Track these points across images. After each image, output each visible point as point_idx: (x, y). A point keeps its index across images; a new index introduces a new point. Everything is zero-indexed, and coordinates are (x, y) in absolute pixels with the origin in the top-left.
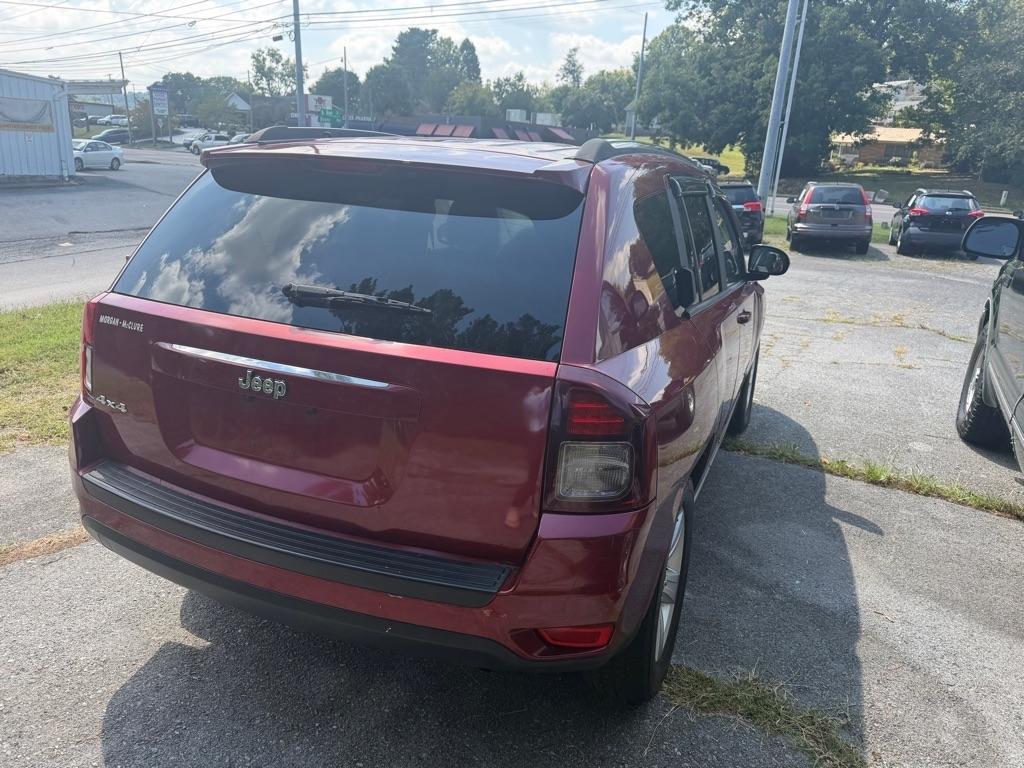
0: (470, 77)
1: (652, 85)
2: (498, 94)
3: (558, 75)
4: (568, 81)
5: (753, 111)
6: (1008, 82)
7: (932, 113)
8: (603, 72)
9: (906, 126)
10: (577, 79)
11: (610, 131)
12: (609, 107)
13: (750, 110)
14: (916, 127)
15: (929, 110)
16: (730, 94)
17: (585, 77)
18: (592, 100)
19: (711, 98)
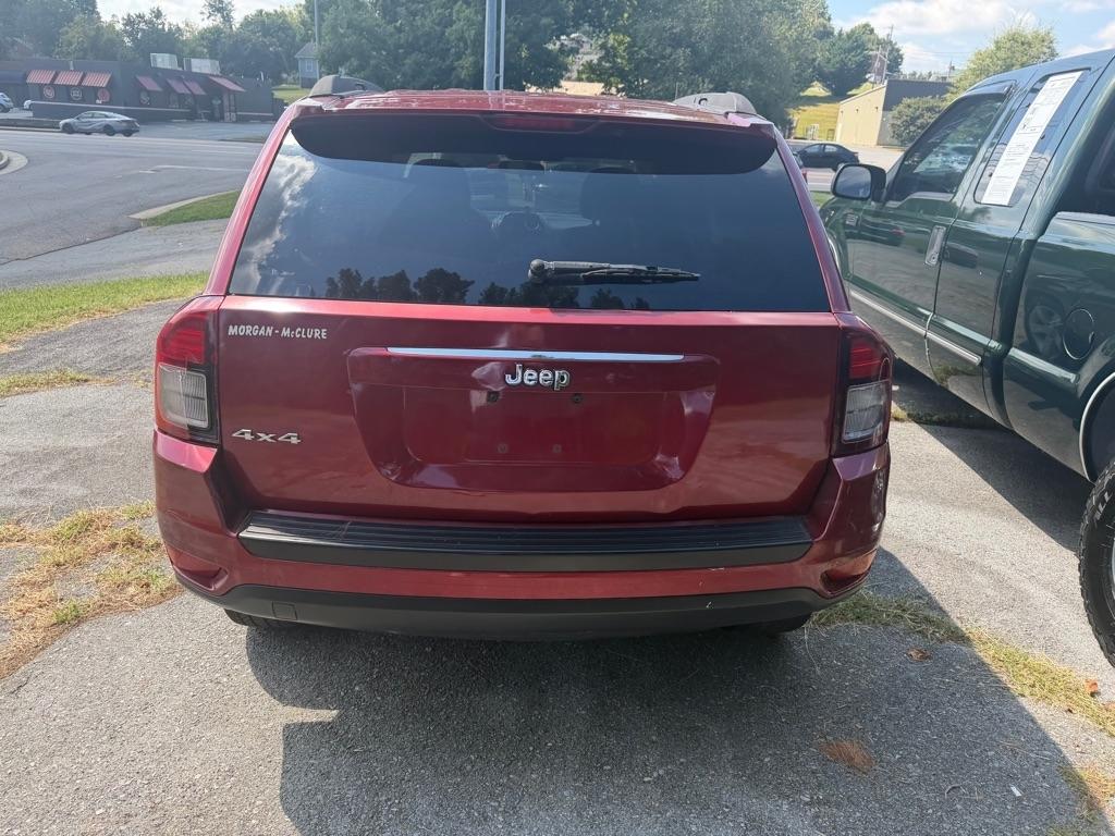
0: (83, 11)
1: (334, 29)
2: (130, 34)
3: (202, 13)
4: (218, 20)
5: (448, 63)
6: (674, 40)
7: (612, 68)
8: (261, 11)
9: (590, 80)
10: (227, 19)
11: (282, 81)
12: (276, 54)
13: (444, 61)
14: (599, 81)
15: (607, 65)
16: (421, 43)
17: (238, 18)
18: (254, 45)
19: (401, 47)
